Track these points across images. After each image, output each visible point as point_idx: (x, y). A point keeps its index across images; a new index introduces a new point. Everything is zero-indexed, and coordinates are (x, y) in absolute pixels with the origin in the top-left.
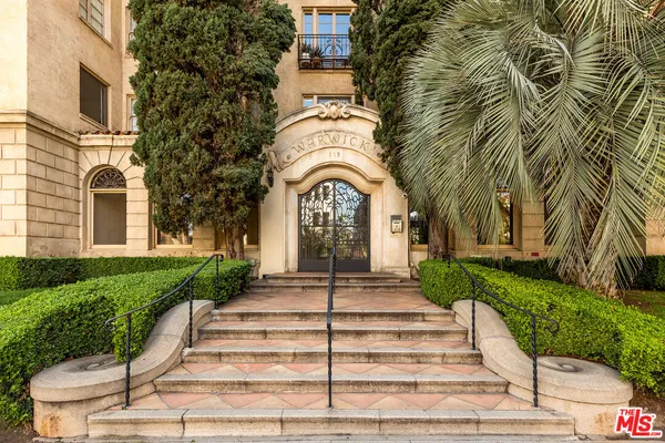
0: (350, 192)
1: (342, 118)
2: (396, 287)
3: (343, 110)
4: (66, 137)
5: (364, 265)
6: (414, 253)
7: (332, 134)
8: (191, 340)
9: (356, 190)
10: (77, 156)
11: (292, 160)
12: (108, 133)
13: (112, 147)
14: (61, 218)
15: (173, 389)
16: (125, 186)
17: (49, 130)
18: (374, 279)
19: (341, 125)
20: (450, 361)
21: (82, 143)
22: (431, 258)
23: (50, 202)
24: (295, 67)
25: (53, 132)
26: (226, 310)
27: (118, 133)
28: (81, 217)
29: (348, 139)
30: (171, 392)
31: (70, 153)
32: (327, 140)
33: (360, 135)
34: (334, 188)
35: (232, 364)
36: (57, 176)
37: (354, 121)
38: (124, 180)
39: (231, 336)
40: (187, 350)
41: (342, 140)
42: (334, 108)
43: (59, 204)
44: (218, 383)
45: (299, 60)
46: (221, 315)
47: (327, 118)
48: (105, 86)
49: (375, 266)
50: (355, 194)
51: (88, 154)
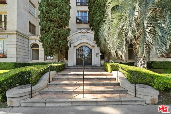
0: (88, 48)
1: (86, 33)
2: (98, 68)
3: (86, 31)
4: (26, 37)
5: (91, 64)
6: (101, 61)
7: (84, 36)
8: (50, 81)
9: (89, 48)
10: (28, 41)
11: (75, 42)
12: (35, 36)
13: (36, 39)
14: (25, 54)
15: (44, 93)
16: (39, 47)
17: (22, 35)
18: (93, 67)
19: (86, 34)
20: (112, 85)
21: (30, 38)
22: (105, 62)
23: (22, 50)
24: (76, 23)
25: (23, 35)
26: (60, 74)
27: (37, 36)
28: (29, 54)
29: (87, 37)
30: (44, 94)
31: (27, 40)
32: (82, 37)
33: (90, 36)
34: (84, 48)
35: (60, 86)
36: (24, 45)
37: (88, 33)
38: (39, 46)
39: (60, 80)
40: (49, 83)
41: (86, 37)
42: (84, 31)
43: (24, 51)
44: (55, 92)
45: (77, 21)
46: (58, 75)
47: (82, 33)
48: (35, 27)
49: (93, 64)
50: (89, 49)
51: (31, 40)
